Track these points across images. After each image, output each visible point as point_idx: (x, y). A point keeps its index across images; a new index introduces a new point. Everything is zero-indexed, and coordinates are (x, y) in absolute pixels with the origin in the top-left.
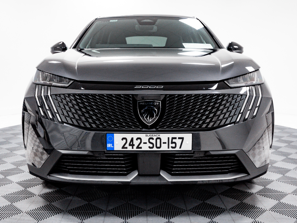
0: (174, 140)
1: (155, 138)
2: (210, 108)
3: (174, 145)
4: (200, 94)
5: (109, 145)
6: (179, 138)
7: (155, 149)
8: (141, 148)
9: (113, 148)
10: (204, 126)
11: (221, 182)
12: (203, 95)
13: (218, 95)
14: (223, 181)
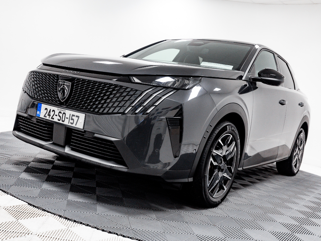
0: (73, 117)
1: (62, 112)
2: (102, 95)
3: (72, 121)
4: (97, 81)
5: (38, 112)
6: (77, 116)
7: (61, 122)
8: (53, 119)
9: (40, 115)
10: (96, 110)
11: (99, 164)
12: (100, 82)
13: (116, 86)
14: (101, 165)
